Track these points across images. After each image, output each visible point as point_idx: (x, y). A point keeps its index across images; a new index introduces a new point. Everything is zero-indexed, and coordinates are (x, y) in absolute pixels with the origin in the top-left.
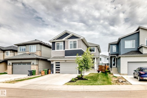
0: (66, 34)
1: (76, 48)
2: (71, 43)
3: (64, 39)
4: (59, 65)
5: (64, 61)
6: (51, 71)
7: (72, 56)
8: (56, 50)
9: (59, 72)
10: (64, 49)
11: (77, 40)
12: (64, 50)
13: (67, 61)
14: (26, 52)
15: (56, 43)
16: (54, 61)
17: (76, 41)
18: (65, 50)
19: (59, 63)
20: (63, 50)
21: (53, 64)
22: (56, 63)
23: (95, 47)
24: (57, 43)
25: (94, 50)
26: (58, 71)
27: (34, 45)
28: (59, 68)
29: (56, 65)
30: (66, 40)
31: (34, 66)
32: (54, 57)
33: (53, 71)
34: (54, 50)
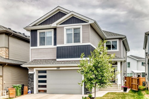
0: (60, 14)
1: (79, 42)
2: (69, 32)
3: (54, 25)
4: (45, 77)
5: (56, 69)
6: (29, 89)
7: (71, 58)
8: (39, 46)
9: (45, 91)
10: (55, 44)
11: (81, 27)
12: (55, 47)
13: (61, 69)
15: (38, 32)
16: (35, 69)
17: (79, 28)
19: (45, 72)
20: (52, 46)
21: (33, 75)
22: (40, 72)
23: (118, 40)
24: (40, 33)
25: (116, 45)
26: (43, 89)
28: (45, 82)
29: (40, 77)
30: (59, 26)
32: (35, 61)
33: (32, 89)
34: (34, 46)
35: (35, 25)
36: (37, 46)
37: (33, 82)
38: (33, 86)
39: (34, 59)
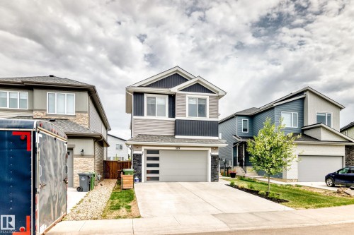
0: (177, 78)
1: (205, 116)
2: (192, 102)
3: (174, 90)
4: (157, 159)
5: (174, 148)
7: (195, 135)
8: (146, 117)
9: (157, 179)
10: (172, 114)
11: (208, 97)
12: (173, 119)
13: (181, 149)
14: (32, 111)
15: (145, 96)
16: (143, 148)
17: (205, 100)
18: (177, 118)
19: (157, 152)
20: (166, 118)
21: (140, 155)
22: (149, 152)
24: (148, 98)
26: (154, 176)
27: (66, 94)
28: (157, 165)
29: (149, 159)
30: (179, 92)
31: (85, 159)
33: (140, 175)
34: (139, 115)
35: (140, 86)
36: (144, 116)
37: (141, 165)
38: (141, 171)
39: (139, 133)
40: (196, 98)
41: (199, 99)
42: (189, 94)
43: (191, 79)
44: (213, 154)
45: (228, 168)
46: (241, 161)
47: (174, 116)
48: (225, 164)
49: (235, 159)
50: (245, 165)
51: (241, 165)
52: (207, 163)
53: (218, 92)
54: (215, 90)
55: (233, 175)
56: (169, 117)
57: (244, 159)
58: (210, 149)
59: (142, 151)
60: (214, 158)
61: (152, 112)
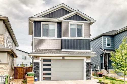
1: (81, 36)
2: (73, 27)
3: (61, 19)
4: (50, 65)
5: (61, 58)
8: (42, 37)
9: (50, 78)
13: (66, 58)
16: (40, 58)
18: (63, 38)
19: (50, 60)
20: (56, 38)
21: (38, 63)
22: (44, 60)
24: (43, 25)
26: (48, 76)
28: (50, 69)
30: (64, 21)
33: (38, 76)
34: (37, 36)
35: (38, 17)
36: (40, 36)
37: (39, 70)
38: (39, 73)
39: (38, 48)
40: (75, 24)
41: (77, 25)
42: (71, 22)
43: (72, 12)
44: (87, 61)
45: (97, 71)
46: (106, 66)
47: (61, 37)
48: (95, 68)
49: (102, 64)
50: (109, 69)
51: (106, 69)
52: (83, 68)
53: (90, 20)
54: (88, 19)
55: (101, 75)
56: (58, 37)
57: (107, 65)
58: (85, 58)
59: (39, 60)
60: (88, 64)
61: (46, 34)
